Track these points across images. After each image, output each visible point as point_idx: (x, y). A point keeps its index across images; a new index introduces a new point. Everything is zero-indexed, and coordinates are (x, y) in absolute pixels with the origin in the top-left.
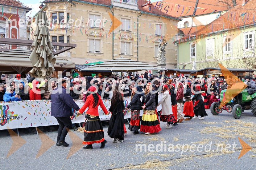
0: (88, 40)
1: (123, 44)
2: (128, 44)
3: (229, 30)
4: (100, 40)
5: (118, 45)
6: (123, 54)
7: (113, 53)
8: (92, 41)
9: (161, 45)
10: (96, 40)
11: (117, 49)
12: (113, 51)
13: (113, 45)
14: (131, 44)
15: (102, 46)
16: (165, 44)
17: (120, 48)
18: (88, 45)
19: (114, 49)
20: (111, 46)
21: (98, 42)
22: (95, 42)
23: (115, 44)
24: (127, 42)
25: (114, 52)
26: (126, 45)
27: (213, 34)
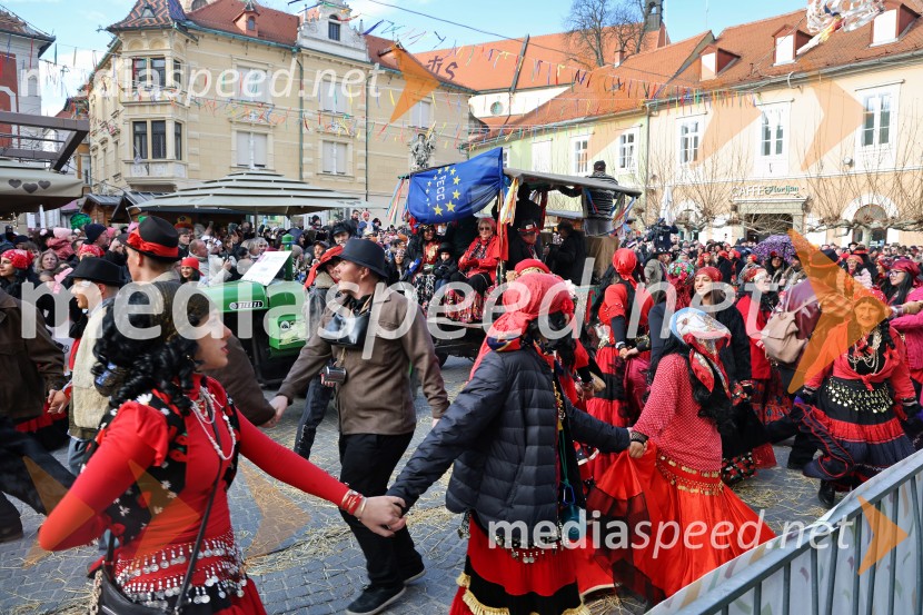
0: (234, 134)
1: (329, 146)
2: (342, 148)
3: (584, 122)
4: (266, 135)
5: (314, 150)
6: (327, 173)
7: (301, 170)
8: (244, 138)
9: (417, 150)
10: (256, 134)
11: (311, 159)
12: (301, 163)
13: (301, 149)
14: (350, 147)
15: (271, 150)
16: (429, 149)
17: (320, 156)
18: (234, 148)
19: (305, 160)
20: (297, 152)
21: (260, 140)
22: (253, 140)
23: (305, 145)
24: (338, 143)
25: (305, 167)
26: (336, 149)
27: (551, 130)
